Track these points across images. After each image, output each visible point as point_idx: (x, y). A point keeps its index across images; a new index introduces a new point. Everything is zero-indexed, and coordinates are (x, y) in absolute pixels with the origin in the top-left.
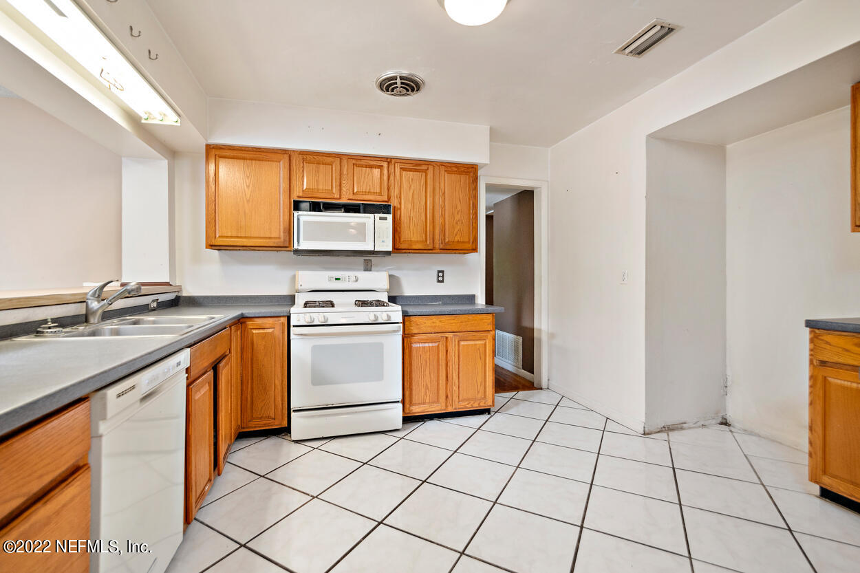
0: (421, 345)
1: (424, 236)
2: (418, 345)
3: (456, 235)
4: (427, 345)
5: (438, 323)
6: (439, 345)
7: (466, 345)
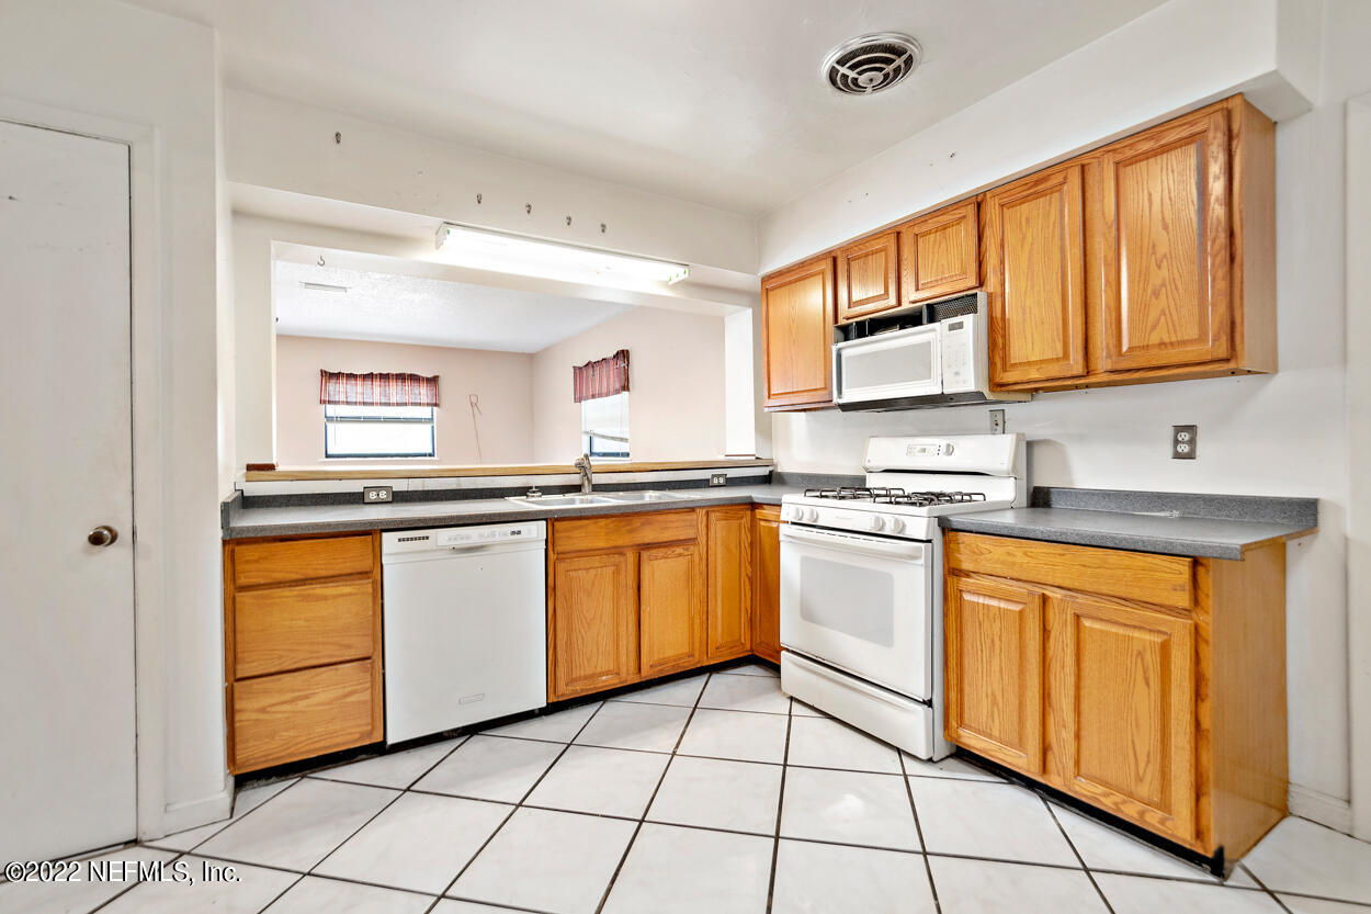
0: (981, 600)
1: (1059, 346)
2: (974, 599)
3: (1154, 327)
4: (994, 603)
5: (1020, 558)
6: (1021, 613)
7: (1102, 632)
